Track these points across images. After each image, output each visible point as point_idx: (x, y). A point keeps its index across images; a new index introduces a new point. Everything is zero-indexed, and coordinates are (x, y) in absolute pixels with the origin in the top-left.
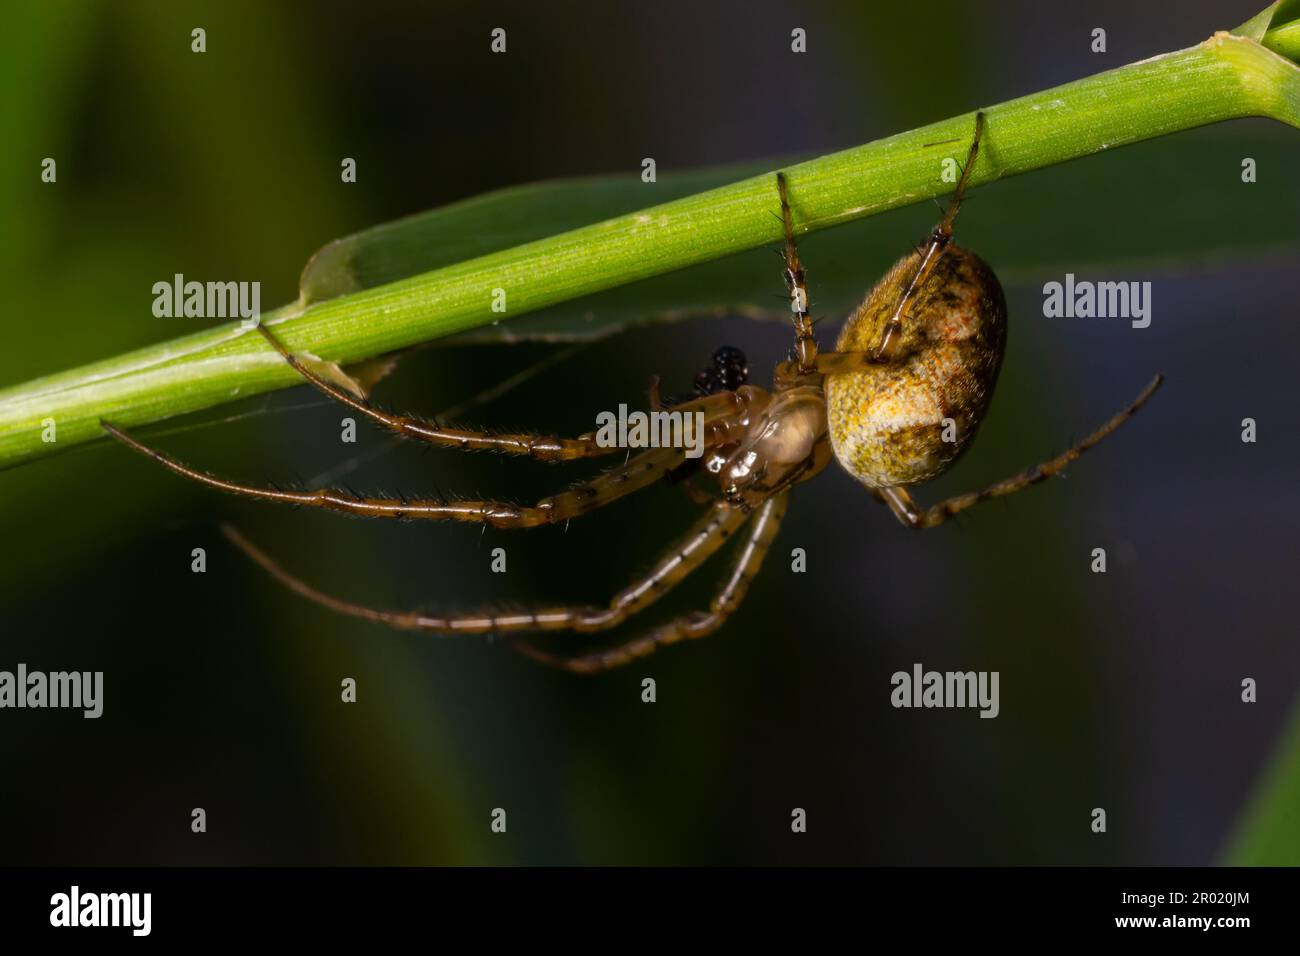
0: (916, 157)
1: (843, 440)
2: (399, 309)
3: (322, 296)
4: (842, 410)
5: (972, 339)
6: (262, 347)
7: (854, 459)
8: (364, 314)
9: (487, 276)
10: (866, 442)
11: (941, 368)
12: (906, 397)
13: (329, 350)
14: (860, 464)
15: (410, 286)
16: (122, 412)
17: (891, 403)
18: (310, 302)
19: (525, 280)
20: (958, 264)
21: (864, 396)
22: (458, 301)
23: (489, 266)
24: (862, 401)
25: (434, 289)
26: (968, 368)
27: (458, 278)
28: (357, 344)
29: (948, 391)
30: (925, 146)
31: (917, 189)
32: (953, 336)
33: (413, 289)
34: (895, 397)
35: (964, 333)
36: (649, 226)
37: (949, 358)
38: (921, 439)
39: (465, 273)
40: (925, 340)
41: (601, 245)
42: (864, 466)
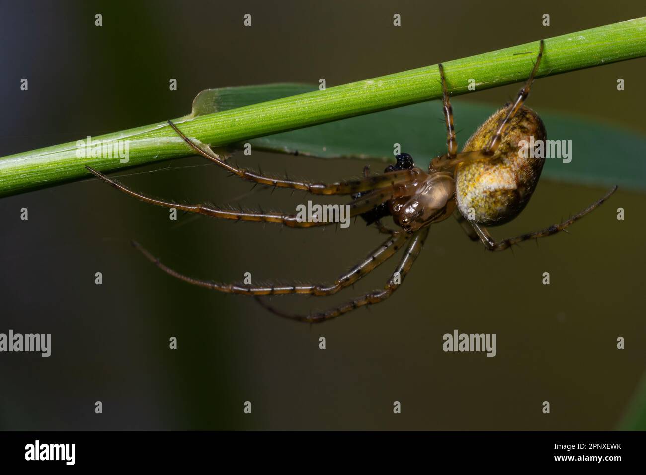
0: (509, 59)
1: (464, 196)
2: (243, 119)
4: (465, 180)
6: (172, 134)
7: (469, 205)
8: (225, 121)
10: (477, 196)
11: (517, 162)
12: (499, 174)
13: (206, 138)
15: (249, 109)
16: (96, 163)
17: (491, 177)
18: (197, 115)
19: (308, 109)
20: (526, 113)
21: (478, 173)
22: (274, 117)
23: (290, 101)
24: (476, 176)
25: (262, 110)
26: (529, 163)
27: (274, 106)
28: (220, 136)
29: (519, 173)
30: (514, 54)
31: (508, 76)
34: (493, 174)
36: (373, 86)
38: (505, 196)
39: (278, 104)
40: (510, 147)
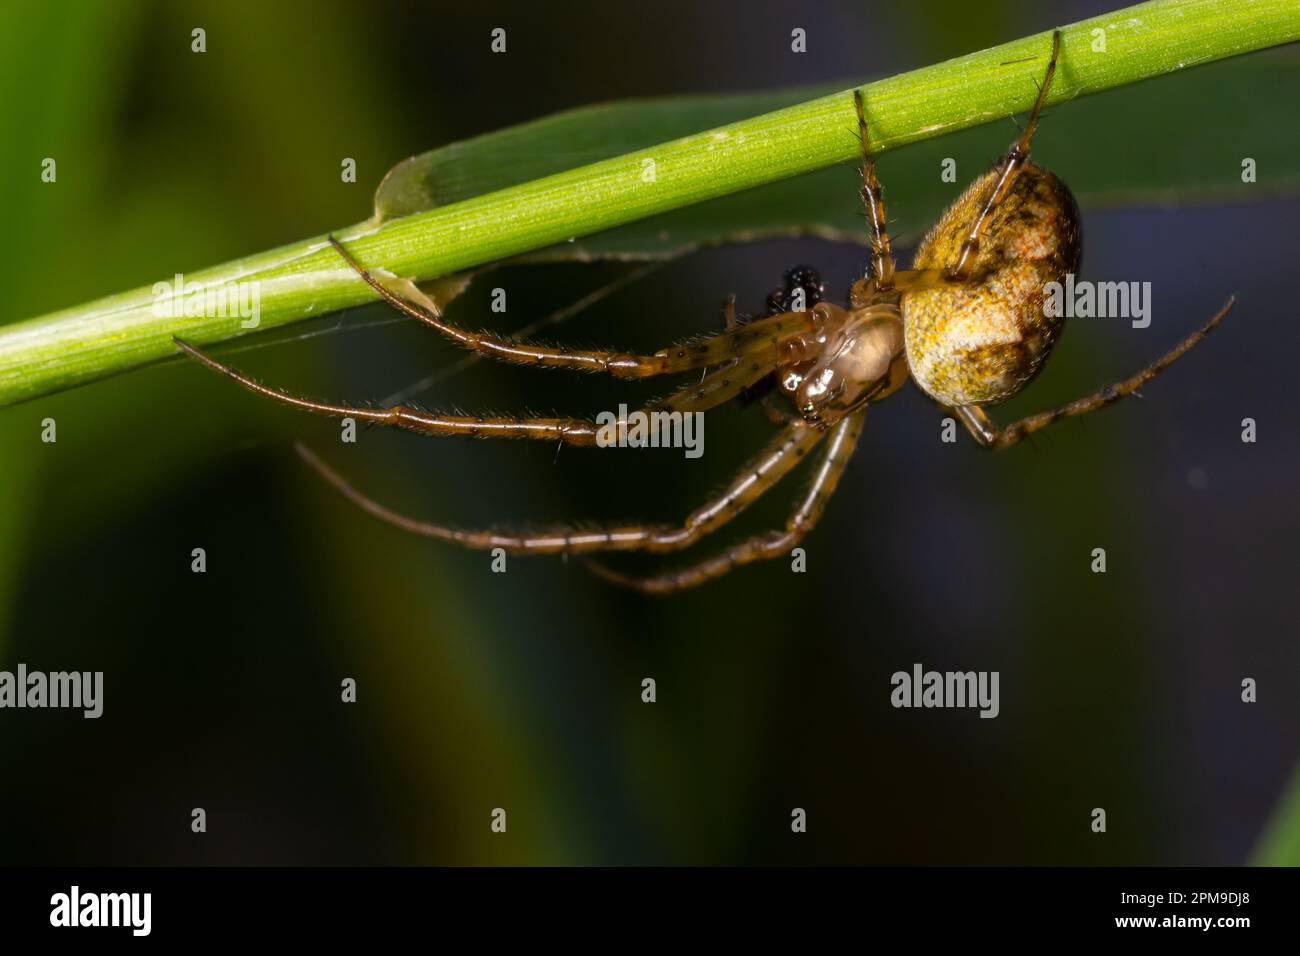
0: (993, 74)
1: (920, 358)
2: (474, 226)
3: (397, 212)
4: (919, 328)
5: (1049, 258)
6: (337, 264)
7: (931, 377)
8: (440, 231)
9: (564, 193)
10: (943, 360)
11: (1018, 286)
12: (983, 315)
13: (404, 267)
14: (936, 382)
15: (486, 203)
16: (196, 329)
17: (968, 321)
18: (385, 219)
19: (602, 197)
20: (1036, 183)
21: (941, 314)
22: (535, 218)
23: (566, 183)
24: (938, 320)
25: (510, 206)
27: (533, 195)
28: (432, 261)
29: (1025, 309)
30: (1003, 64)
31: (994, 107)
32: (1030, 255)
33: (489, 206)
34: (972, 315)
35: (1041, 252)
36: (726, 143)
37: (1026, 277)
38: (998, 358)
39: (541, 190)
40: (1003, 257)
41: (678, 163)
42: (941, 384)
